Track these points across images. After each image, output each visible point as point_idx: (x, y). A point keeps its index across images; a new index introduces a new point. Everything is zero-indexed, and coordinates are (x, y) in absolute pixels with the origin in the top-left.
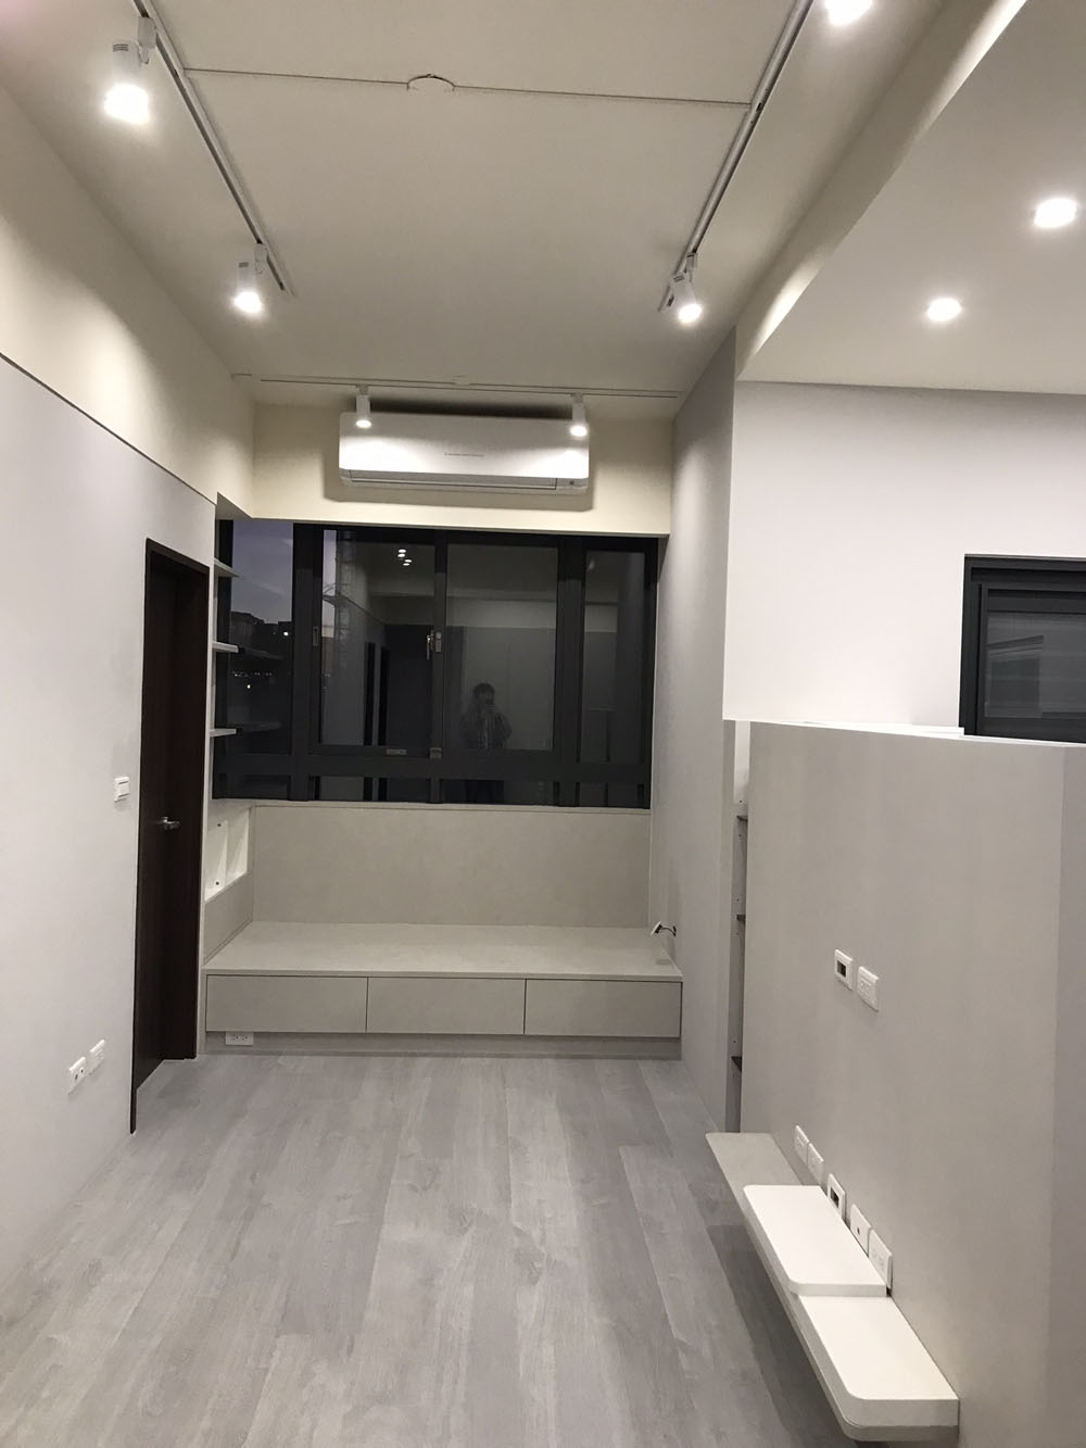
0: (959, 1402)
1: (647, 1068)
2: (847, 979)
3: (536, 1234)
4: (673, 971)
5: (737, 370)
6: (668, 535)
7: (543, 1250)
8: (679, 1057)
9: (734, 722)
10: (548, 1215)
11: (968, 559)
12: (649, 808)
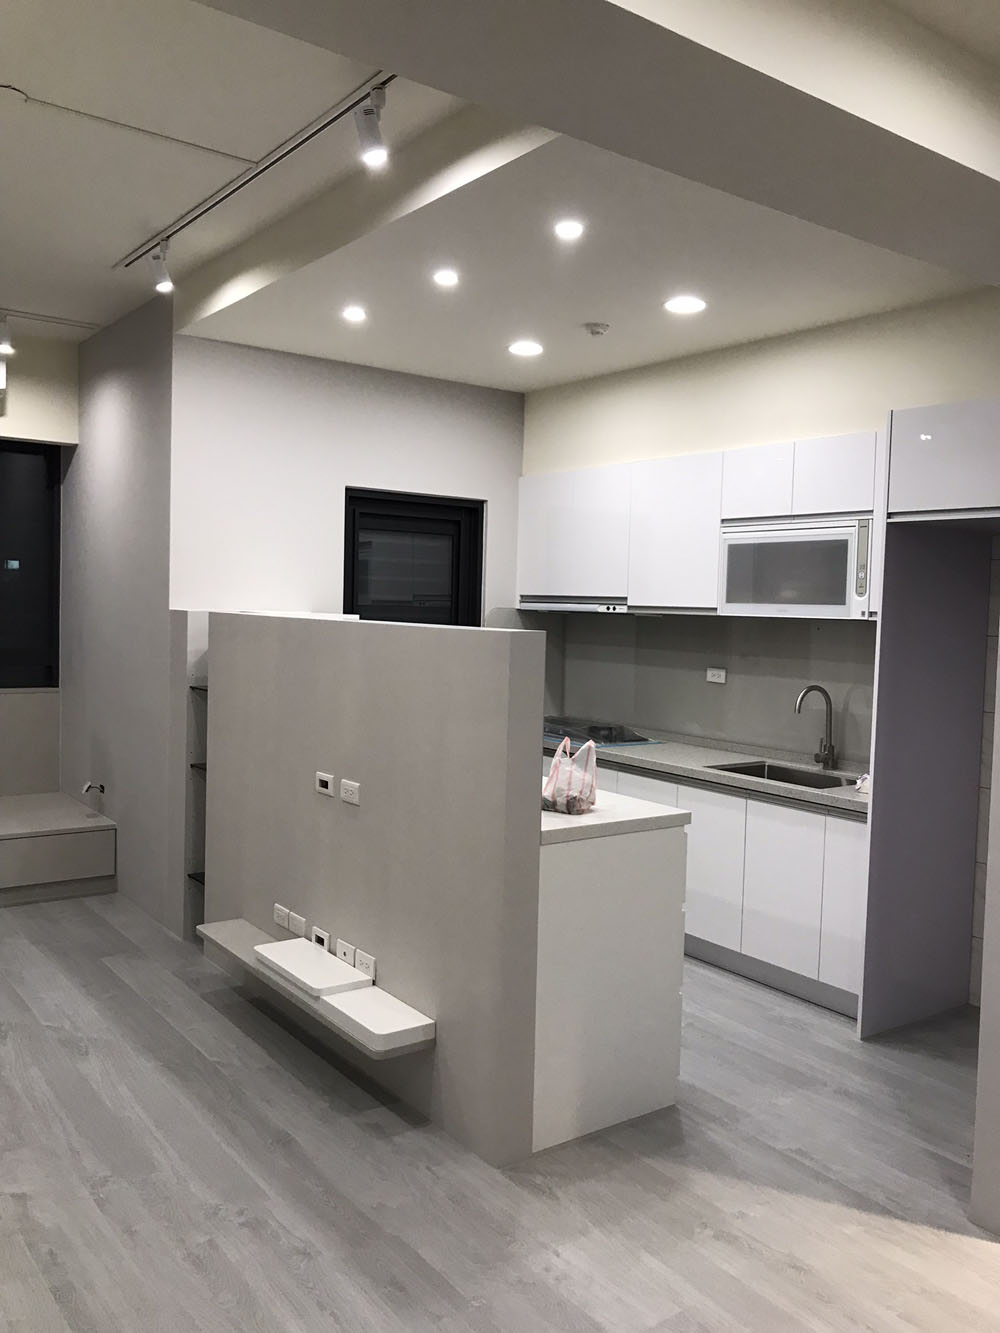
0: (435, 1024)
1: (92, 903)
2: (330, 790)
3: (67, 1025)
4: (105, 821)
5: (175, 327)
6: (77, 445)
7: (80, 1035)
8: (115, 891)
9: (186, 612)
10: (71, 1013)
11: (348, 489)
12: (58, 686)
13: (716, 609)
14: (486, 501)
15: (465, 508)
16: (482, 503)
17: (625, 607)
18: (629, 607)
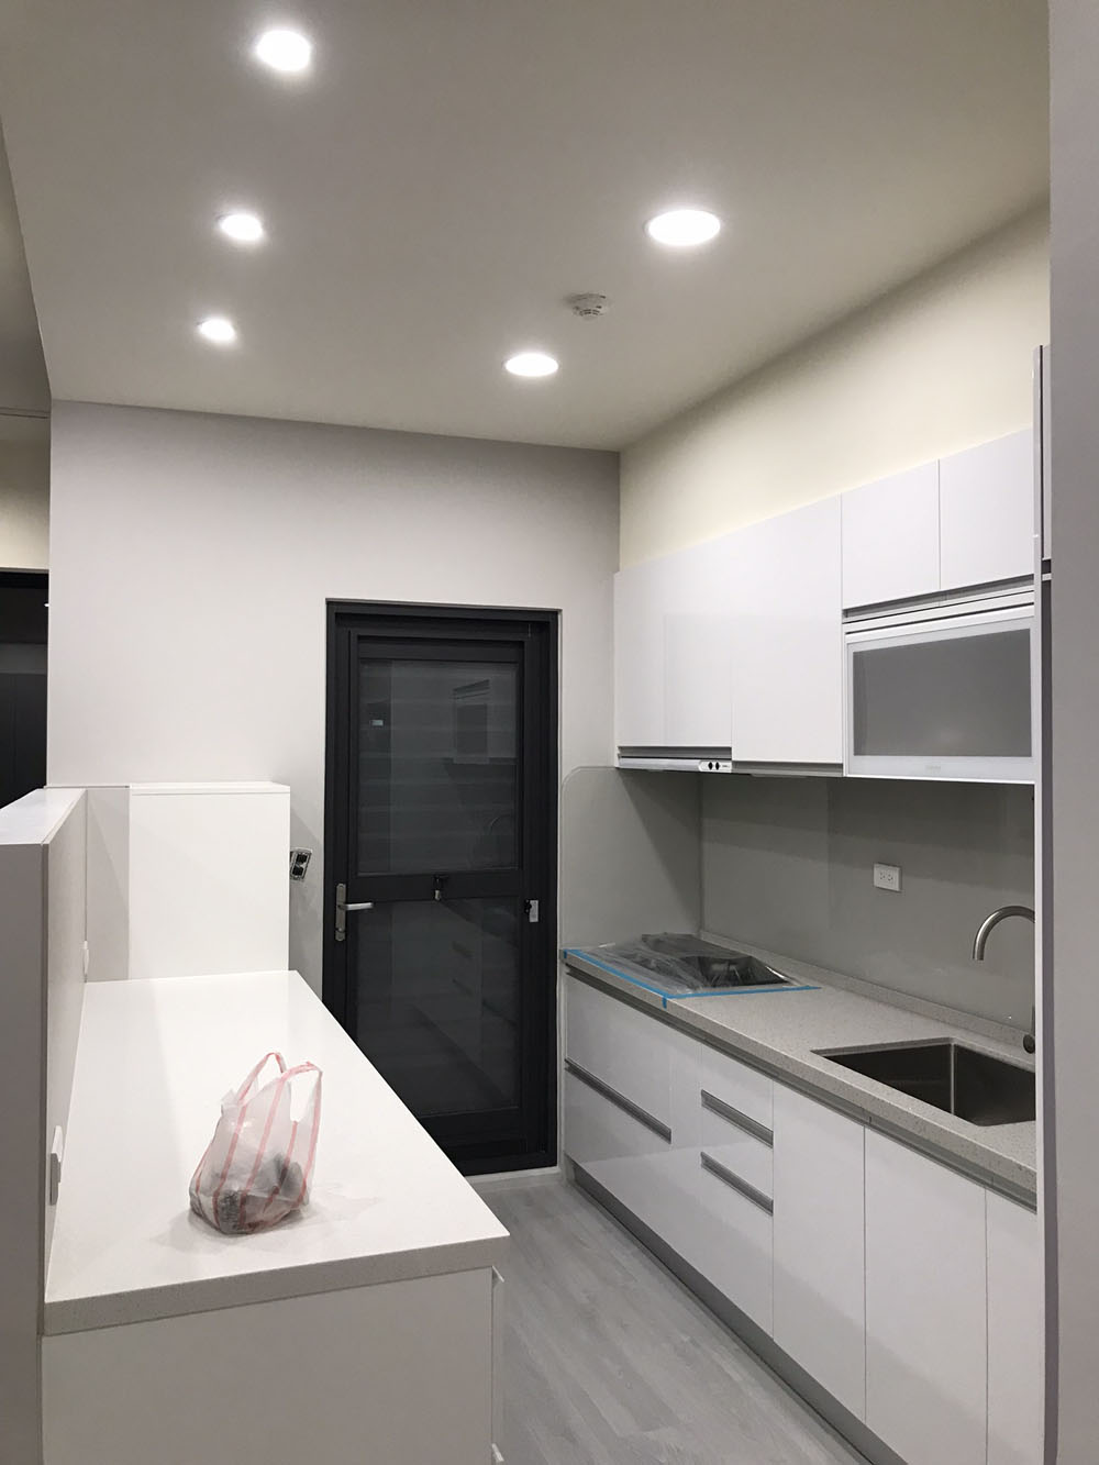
11: (330, 603)
13: (841, 766)
14: (561, 610)
15: (533, 622)
16: (555, 614)
17: (730, 764)
18: (736, 764)
